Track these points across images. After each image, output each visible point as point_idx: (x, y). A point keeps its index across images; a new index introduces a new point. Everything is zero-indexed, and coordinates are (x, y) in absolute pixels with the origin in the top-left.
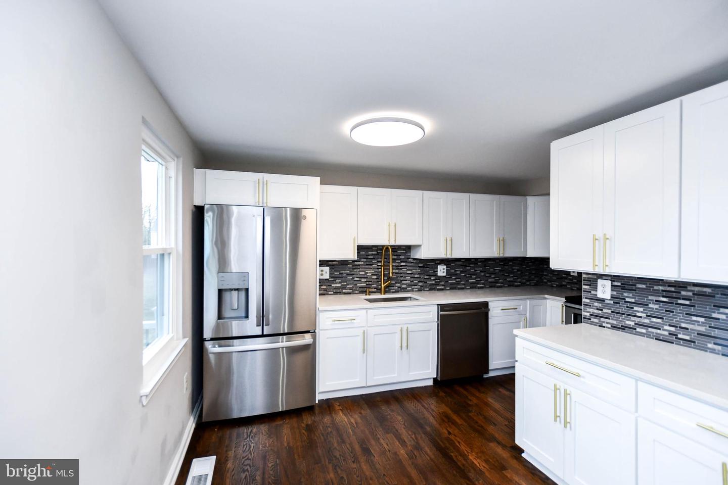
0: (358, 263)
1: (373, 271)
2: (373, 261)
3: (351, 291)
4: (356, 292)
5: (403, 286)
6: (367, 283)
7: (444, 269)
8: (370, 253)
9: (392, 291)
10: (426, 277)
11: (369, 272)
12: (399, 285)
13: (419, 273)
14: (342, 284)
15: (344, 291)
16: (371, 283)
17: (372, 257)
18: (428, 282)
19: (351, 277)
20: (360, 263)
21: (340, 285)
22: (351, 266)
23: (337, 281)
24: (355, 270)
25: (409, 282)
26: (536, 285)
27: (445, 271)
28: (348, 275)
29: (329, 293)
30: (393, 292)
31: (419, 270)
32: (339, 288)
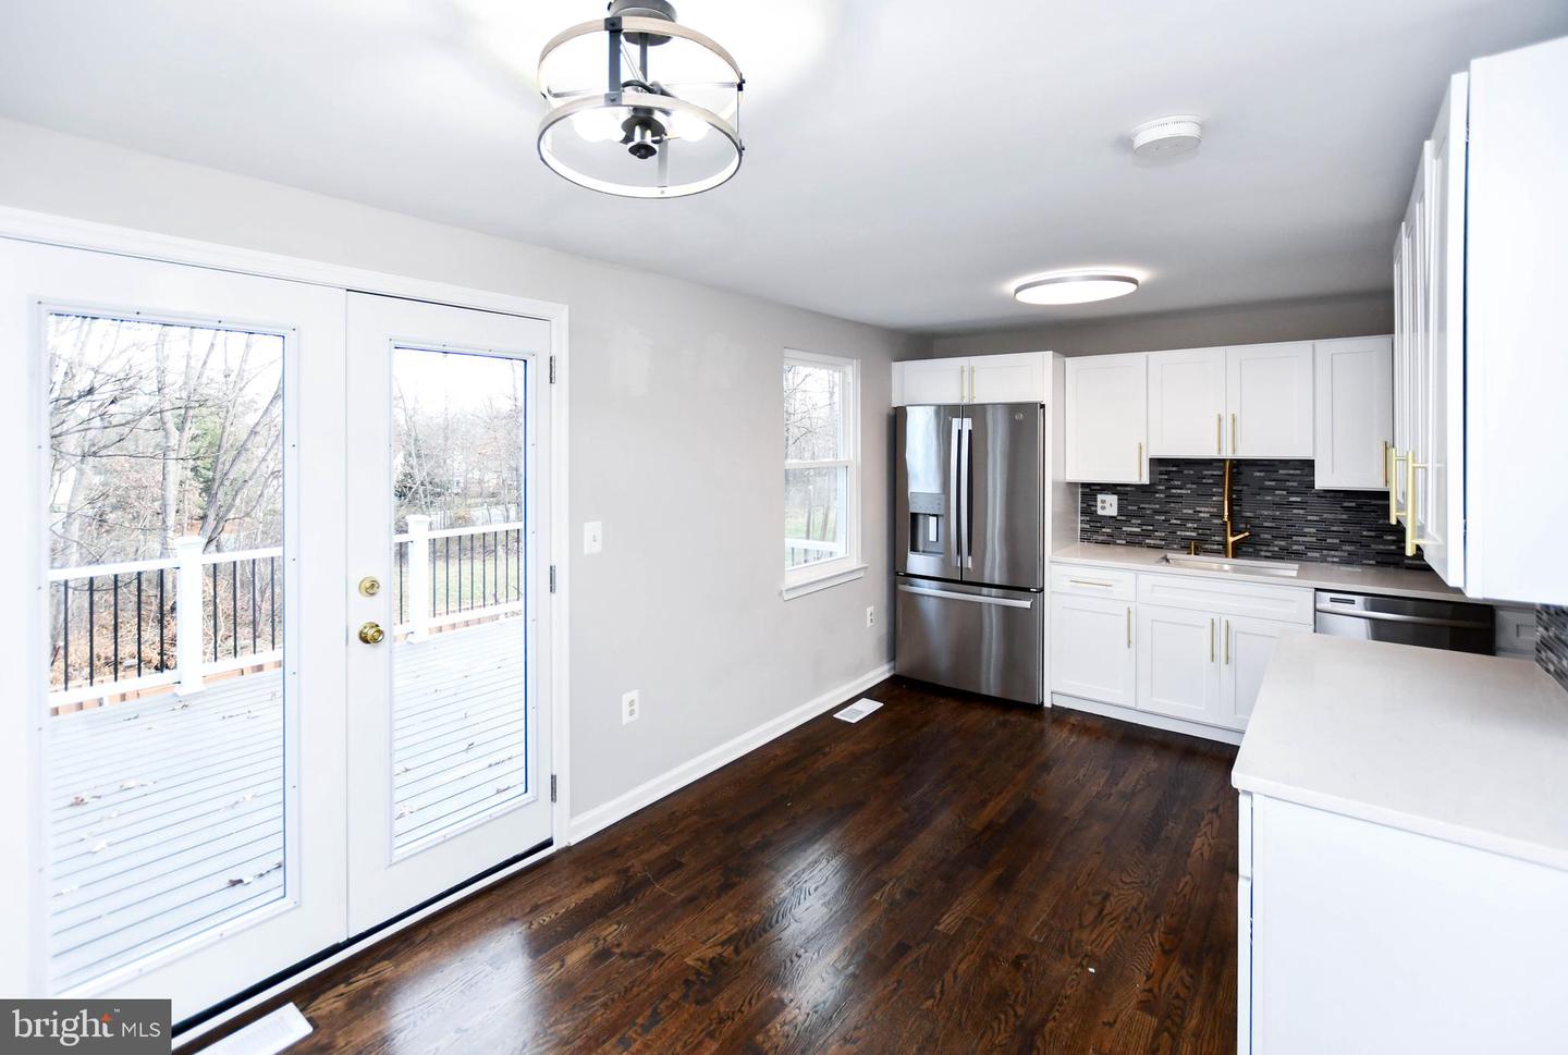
0: (1179, 491)
1: (1215, 510)
2: (1214, 490)
3: (1163, 543)
4: (1175, 546)
5: (1295, 547)
6: (1200, 531)
8: (1206, 472)
9: (1263, 554)
10: (1365, 533)
11: (1205, 512)
12: (1283, 543)
13: (1343, 522)
14: (1144, 527)
15: (1147, 541)
16: (1208, 532)
17: (1211, 481)
18: (1373, 546)
19: (1163, 518)
20: (1184, 491)
21: (1139, 530)
22: (1162, 496)
23: (1133, 521)
24: (1172, 505)
25: (1314, 539)
28: (1156, 512)
29: (1118, 542)
31: (1345, 517)
32: (1137, 534)
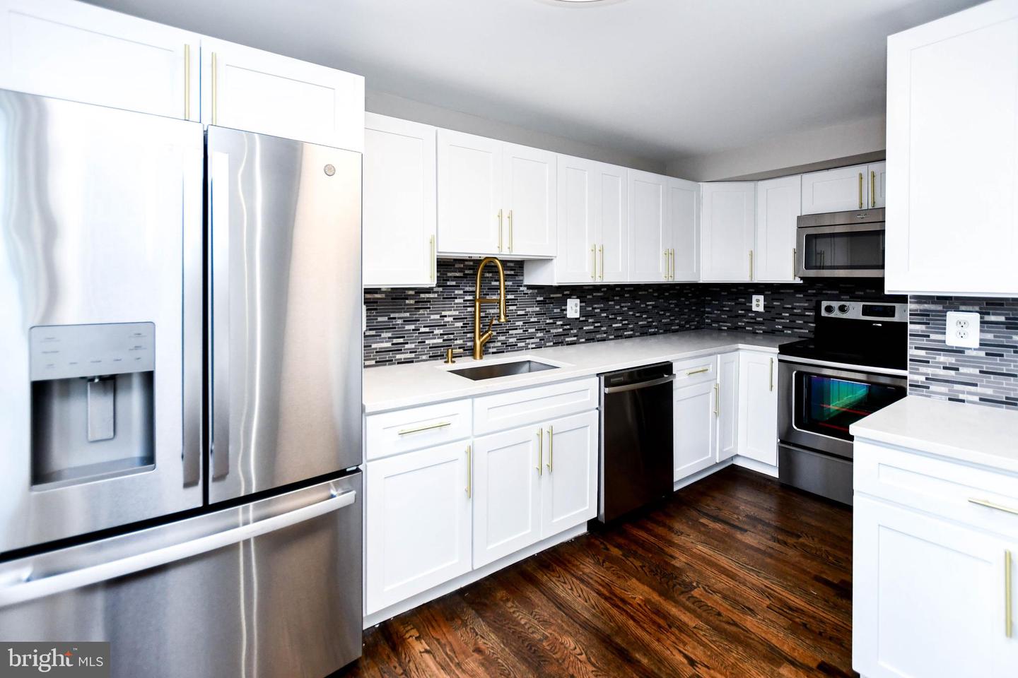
0: (427, 295)
1: (457, 313)
2: (456, 292)
3: (413, 355)
4: (424, 357)
5: (511, 340)
6: (445, 337)
7: (576, 305)
8: (449, 274)
9: (491, 350)
10: (548, 321)
11: (450, 314)
12: (503, 338)
13: (537, 314)
14: (395, 341)
15: (398, 356)
16: (452, 337)
17: (454, 283)
18: (552, 331)
19: (413, 327)
20: (431, 295)
21: (389, 345)
22: (412, 302)
23: (384, 335)
24: (421, 311)
25: (521, 331)
26: (697, 328)
27: (578, 308)
28: (407, 321)
30: (493, 353)
31: (538, 309)
32: (387, 351)
